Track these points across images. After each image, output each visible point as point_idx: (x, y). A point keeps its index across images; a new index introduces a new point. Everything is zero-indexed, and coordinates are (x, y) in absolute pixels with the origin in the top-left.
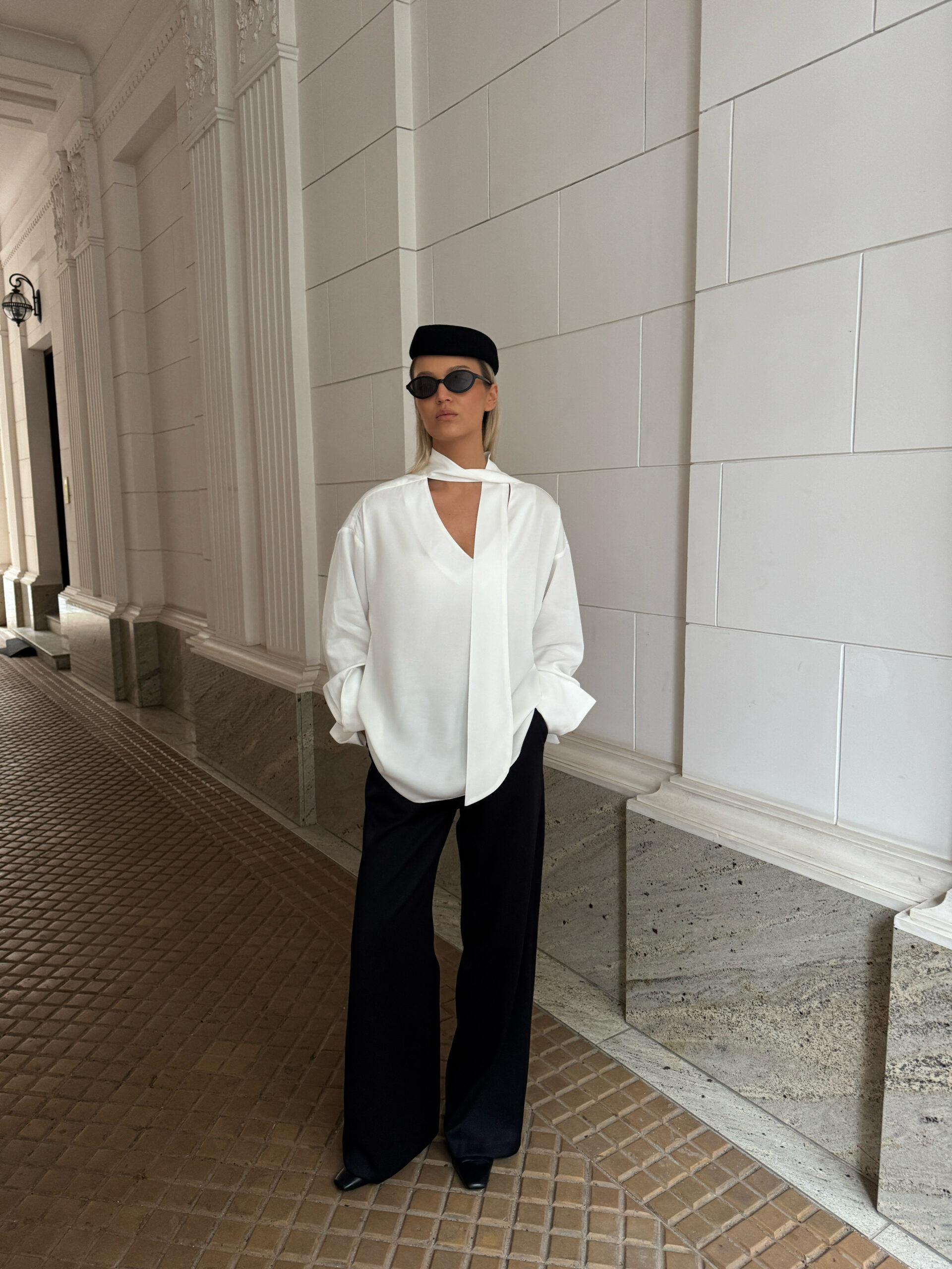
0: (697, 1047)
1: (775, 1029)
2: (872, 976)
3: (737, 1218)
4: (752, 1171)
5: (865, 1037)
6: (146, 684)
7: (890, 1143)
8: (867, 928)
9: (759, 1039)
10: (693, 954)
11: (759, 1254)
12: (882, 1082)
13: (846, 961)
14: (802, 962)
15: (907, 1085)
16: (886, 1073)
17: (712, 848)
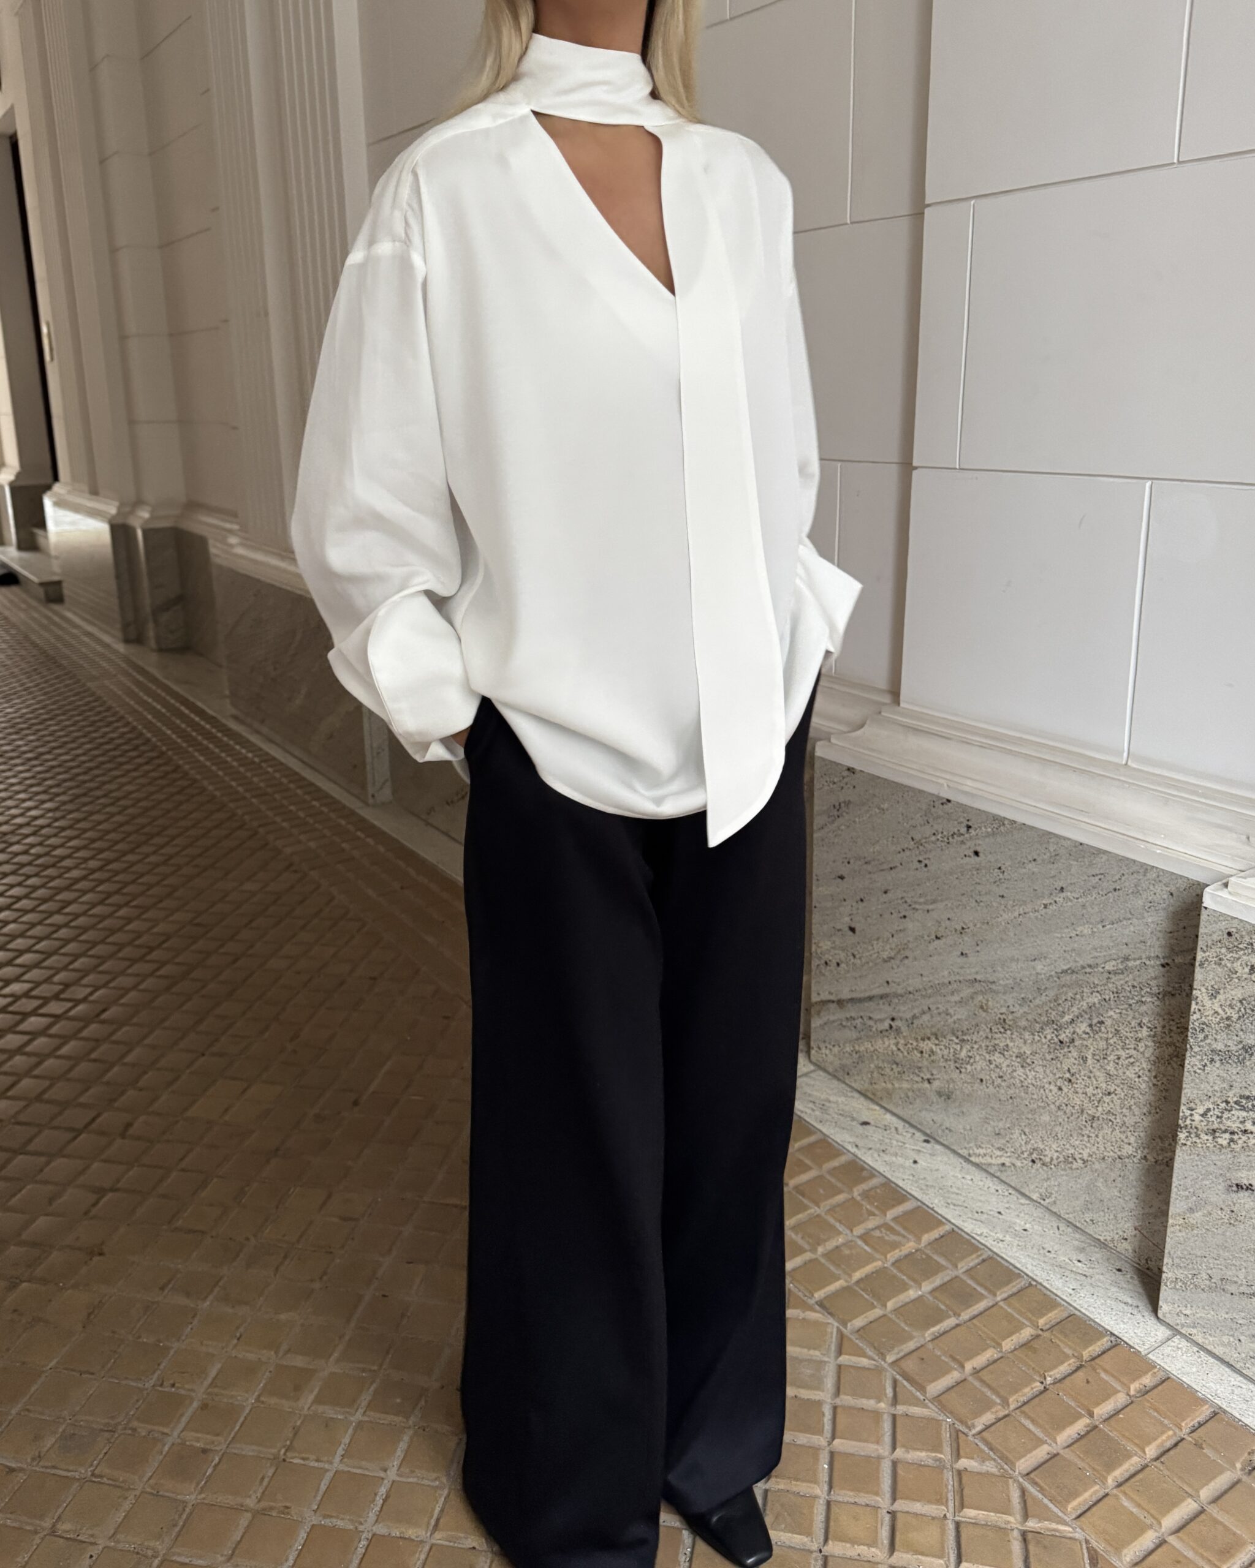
0: (910, 1094)
1: (1022, 1066)
2: (1168, 984)
3: (951, 1322)
4: (977, 1261)
5: (1154, 1074)
6: (165, 617)
7: (1181, 1221)
8: (1162, 914)
9: (999, 1080)
10: (906, 961)
11: (976, 1372)
12: (1175, 1137)
13: (1131, 964)
14: (1065, 968)
15: (1210, 1138)
16: (1180, 1122)
17: (937, 804)
